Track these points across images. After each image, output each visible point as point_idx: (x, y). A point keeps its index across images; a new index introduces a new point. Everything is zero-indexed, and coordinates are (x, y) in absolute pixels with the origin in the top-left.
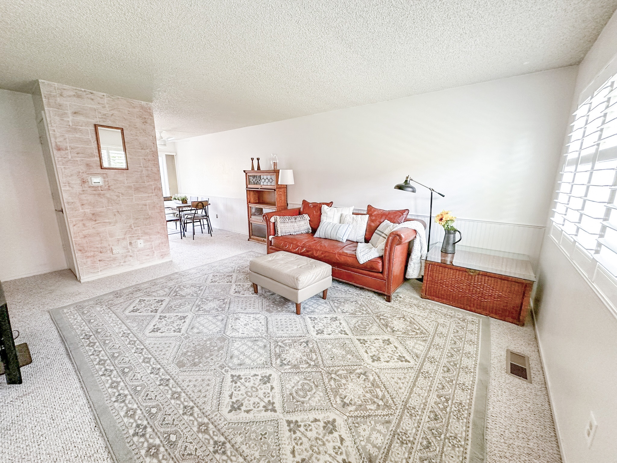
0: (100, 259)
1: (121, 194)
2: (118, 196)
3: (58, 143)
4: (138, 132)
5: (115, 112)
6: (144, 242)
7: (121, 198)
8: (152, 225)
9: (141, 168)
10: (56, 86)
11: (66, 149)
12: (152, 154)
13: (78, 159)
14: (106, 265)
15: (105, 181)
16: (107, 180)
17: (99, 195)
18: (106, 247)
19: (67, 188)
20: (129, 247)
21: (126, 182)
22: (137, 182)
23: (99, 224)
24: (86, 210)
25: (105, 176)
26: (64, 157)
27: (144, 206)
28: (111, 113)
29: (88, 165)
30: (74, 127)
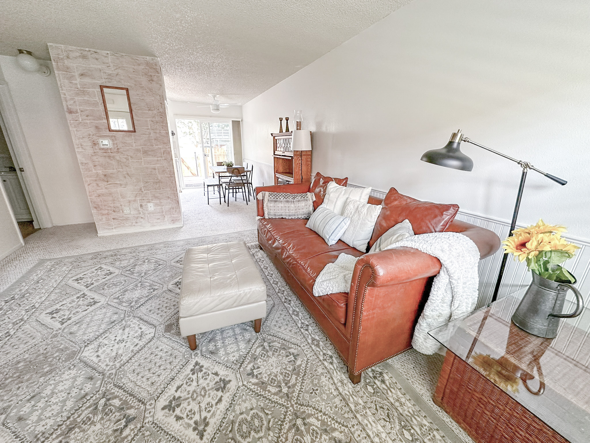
0: (114, 217)
1: (129, 157)
2: (127, 159)
3: (70, 106)
4: (145, 91)
5: (120, 71)
6: (154, 206)
7: (130, 160)
8: (162, 190)
9: (148, 131)
10: (63, 48)
11: (77, 112)
12: (160, 115)
13: (88, 122)
14: (120, 223)
15: (114, 144)
16: (115, 142)
17: (109, 157)
18: (118, 207)
19: (80, 150)
20: (140, 209)
21: (134, 145)
22: (145, 145)
23: (110, 185)
24: (98, 171)
25: (113, 139)
26: (76, 119)
27: (153, 170)
28: (115, 72)
29: (97, 127)
30: (82, 89)
